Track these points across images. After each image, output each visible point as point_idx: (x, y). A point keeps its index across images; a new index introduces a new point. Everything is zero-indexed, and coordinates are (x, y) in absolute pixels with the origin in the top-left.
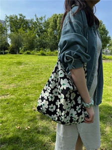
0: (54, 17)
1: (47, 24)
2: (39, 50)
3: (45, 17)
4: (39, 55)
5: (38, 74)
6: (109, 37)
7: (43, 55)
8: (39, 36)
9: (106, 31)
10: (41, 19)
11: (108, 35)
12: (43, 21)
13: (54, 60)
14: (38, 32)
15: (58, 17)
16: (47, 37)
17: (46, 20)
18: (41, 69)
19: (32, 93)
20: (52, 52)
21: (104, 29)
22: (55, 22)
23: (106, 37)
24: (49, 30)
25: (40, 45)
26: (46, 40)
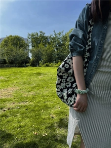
1: (65, 39)
2: (57, 62)
3: (63, 32)
8: (57, 49)
10: (59, 34)
12: (61, 36)
14: (56, 46)
16: (65, 50)
17: (64, 35)
19: (50, 101)
24: (67, 43)
25: (58, 58)
26: (64, 53)
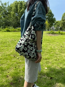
0: (16, 3)
1: (10, 8)
2: (5, 28)
3: (8, 3)
4: (5, 31)
5: (7, 46)
6: (55, 19)
7: (8, 31)
8: (4, 17)
9: (53, 14)
10: (5, 4)
11: (54, 17)
12: (7, 6)
13: (17, 35)
14: (3, 14)
15: (18, 3)
16: (11, 18)
17: (10, 5)
18: (8, 42)
20: (15, 29)
21: (51, 13)
22: (17, 7)
23: (52, 18)
24: (12, 13)
25: (5, 24)
26: (9, 20)
